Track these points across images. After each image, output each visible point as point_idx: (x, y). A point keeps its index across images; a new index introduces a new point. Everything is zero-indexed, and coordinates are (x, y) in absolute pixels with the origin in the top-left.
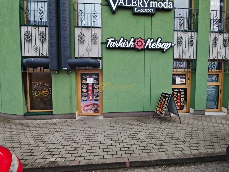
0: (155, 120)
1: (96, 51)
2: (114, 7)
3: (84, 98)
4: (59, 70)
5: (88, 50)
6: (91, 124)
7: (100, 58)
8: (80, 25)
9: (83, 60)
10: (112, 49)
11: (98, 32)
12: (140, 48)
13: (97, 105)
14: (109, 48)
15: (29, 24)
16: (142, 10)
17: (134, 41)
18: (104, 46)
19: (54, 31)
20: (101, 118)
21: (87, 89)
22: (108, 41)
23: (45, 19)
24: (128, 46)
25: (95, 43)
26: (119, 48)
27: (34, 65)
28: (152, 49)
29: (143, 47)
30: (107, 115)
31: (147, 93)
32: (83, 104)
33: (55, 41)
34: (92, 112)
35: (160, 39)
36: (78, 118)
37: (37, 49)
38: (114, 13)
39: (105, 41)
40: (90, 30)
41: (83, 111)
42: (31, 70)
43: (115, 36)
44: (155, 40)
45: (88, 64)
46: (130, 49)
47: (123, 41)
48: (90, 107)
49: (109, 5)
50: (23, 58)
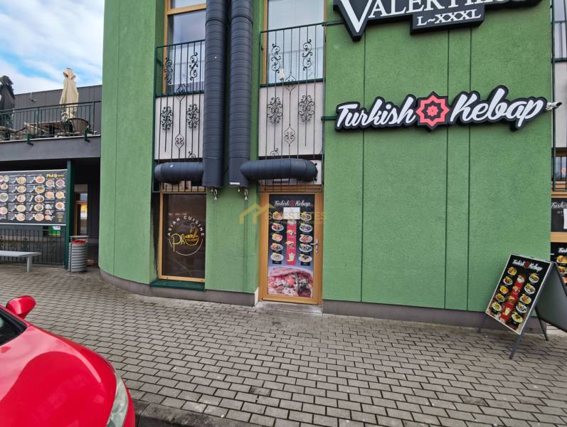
0: (487, 341)
1: (309, 140)
2: (357, 25)
3: (274, 256)
4: (221, 187)
5: (290, 137)
6: (290, 326)
7: (319, 157)
8: (271, 81)
9: (276, 163)
10: (352, 130)
11: (316, 92)
12: (432, 124)
13: (306, 276)
14: (343, 130)
15: (170, 93)
16: (441, 19)
17: (415, 106)
18: (329, 124)
19: (217, 102)
20: (317, 312)
21: (284, 234)
22: (339, 112)
23: (200, 78)
24: (397, 120)
25: (306, 120)
26: (371, 128)
27: (174, 179)
28: (472, 124)
29: (442, 119)
30: (331, 306)
31: (457, 254)
32: (272, 271)
33: (216, 131)
34: (293, 293)
35: (501, 93)
36: (259, 305)
37: (181, 142)
38: (356, 38)
39: (331, 112)
40: (295, 90)
41: (271, 290)
42: (168, 188)
43: (359, 98)
44: (484, 95)
45: (289, 173)
46: (402, 127)
47: (382, 108)
48: (289, 280)
49: (345, 22)
50: (156, 162)
